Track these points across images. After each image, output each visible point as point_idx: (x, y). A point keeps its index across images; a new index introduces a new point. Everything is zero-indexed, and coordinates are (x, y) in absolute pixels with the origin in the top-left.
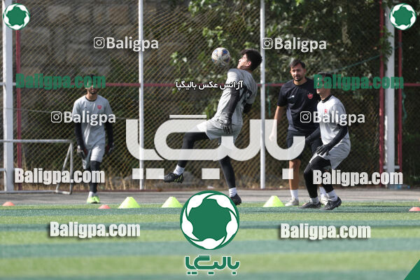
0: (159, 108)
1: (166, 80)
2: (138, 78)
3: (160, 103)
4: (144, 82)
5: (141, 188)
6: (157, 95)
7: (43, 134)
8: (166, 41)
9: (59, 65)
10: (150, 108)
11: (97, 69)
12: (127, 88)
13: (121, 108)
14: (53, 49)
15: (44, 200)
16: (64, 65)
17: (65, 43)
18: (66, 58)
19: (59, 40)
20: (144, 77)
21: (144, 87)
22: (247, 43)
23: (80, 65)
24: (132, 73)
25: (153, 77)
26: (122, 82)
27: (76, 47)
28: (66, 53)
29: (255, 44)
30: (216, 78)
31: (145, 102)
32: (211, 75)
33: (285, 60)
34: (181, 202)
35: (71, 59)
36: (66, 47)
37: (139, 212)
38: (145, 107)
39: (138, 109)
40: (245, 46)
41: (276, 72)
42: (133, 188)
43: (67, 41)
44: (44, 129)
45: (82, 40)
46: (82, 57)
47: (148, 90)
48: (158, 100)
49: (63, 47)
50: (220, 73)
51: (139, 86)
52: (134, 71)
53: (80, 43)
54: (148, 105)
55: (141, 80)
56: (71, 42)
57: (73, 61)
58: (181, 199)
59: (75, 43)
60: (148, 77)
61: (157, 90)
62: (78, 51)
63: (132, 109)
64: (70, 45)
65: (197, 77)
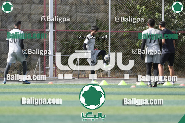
0: (117, 42)
1: (121, 29)
2: (108, 28)
3: (118, 39)
4: (111, 30)
5: (109, 77)
6: (117, 36)
7: (66, 52)
8: (121, 12)
9: (73, 22)
10: (113, 41)
11: (90, 24)
12: (103, 33)
13: (101, 41)
14: (71, 15)
15: (66, 81)
16: (75, 22)
17: (76, 12)
18: (77, 19)
19: (74, 11)
20: (111, 28)
21: (111, 32)
22: (156, 14)
23: (83, 22)
24: (106, 26)
25: (115, 28)
26: (101, 30)
27: (81, 14)
28: (77, 17)
29: (160, 14)
30: (142, 29)
31: (111, 39)
32: (140, 27)
33: (173, 21)
34: (126, 83)
35: (79, 20)
36: (77, 14)
37: (108, 87)
38: (111, 41)
39: (108, 42)
40: (156, 15)
41: (169, 26)
42: (106, 77)
43: (77, 12)
44: (66, 50)
45: (83, 11)
46: (84, 19)
47: (112, 33)
48: (117, 38)
49: (76, 14)
50: (144, 27)
51: (109, 32)
52: (107, 25)
53: (83, 13)
54: (112, 40)
55: (109, 29)
56: (79, 12)
57: (80, 21)
58: (127, 82)
59: (81, 13)
60: (113, 28)
61: (117, 34)
62: (82, 16)
63: (105, 42)
64: (79, 14)
65: (134, 28)
